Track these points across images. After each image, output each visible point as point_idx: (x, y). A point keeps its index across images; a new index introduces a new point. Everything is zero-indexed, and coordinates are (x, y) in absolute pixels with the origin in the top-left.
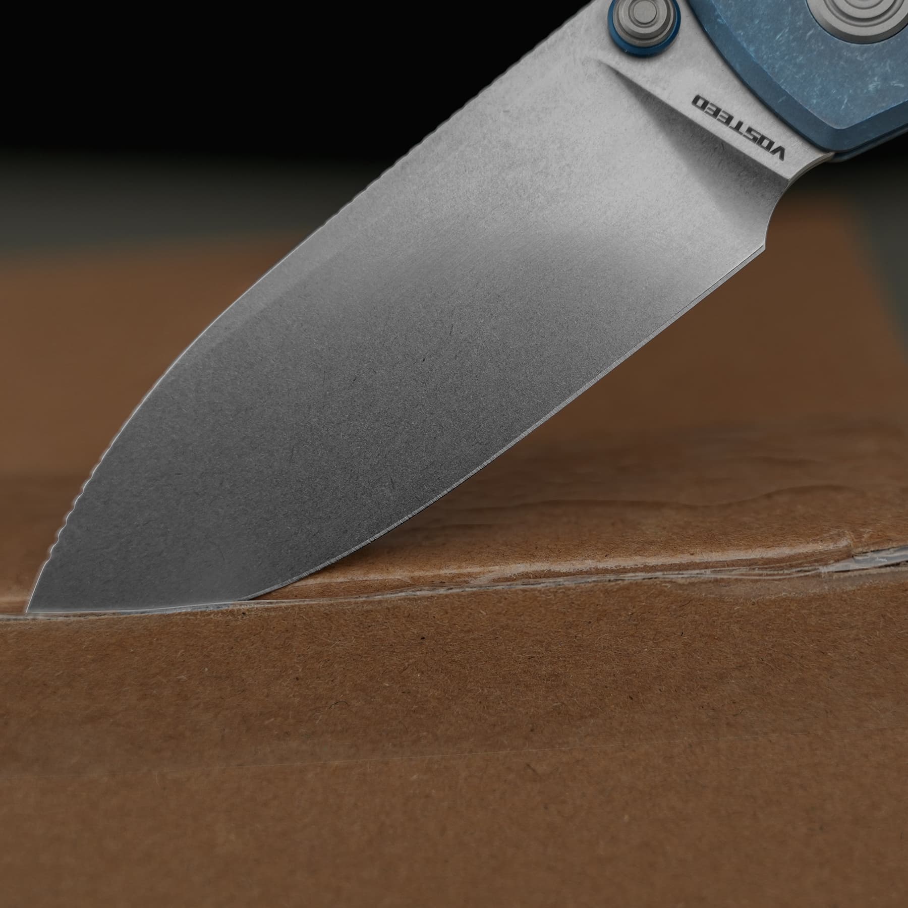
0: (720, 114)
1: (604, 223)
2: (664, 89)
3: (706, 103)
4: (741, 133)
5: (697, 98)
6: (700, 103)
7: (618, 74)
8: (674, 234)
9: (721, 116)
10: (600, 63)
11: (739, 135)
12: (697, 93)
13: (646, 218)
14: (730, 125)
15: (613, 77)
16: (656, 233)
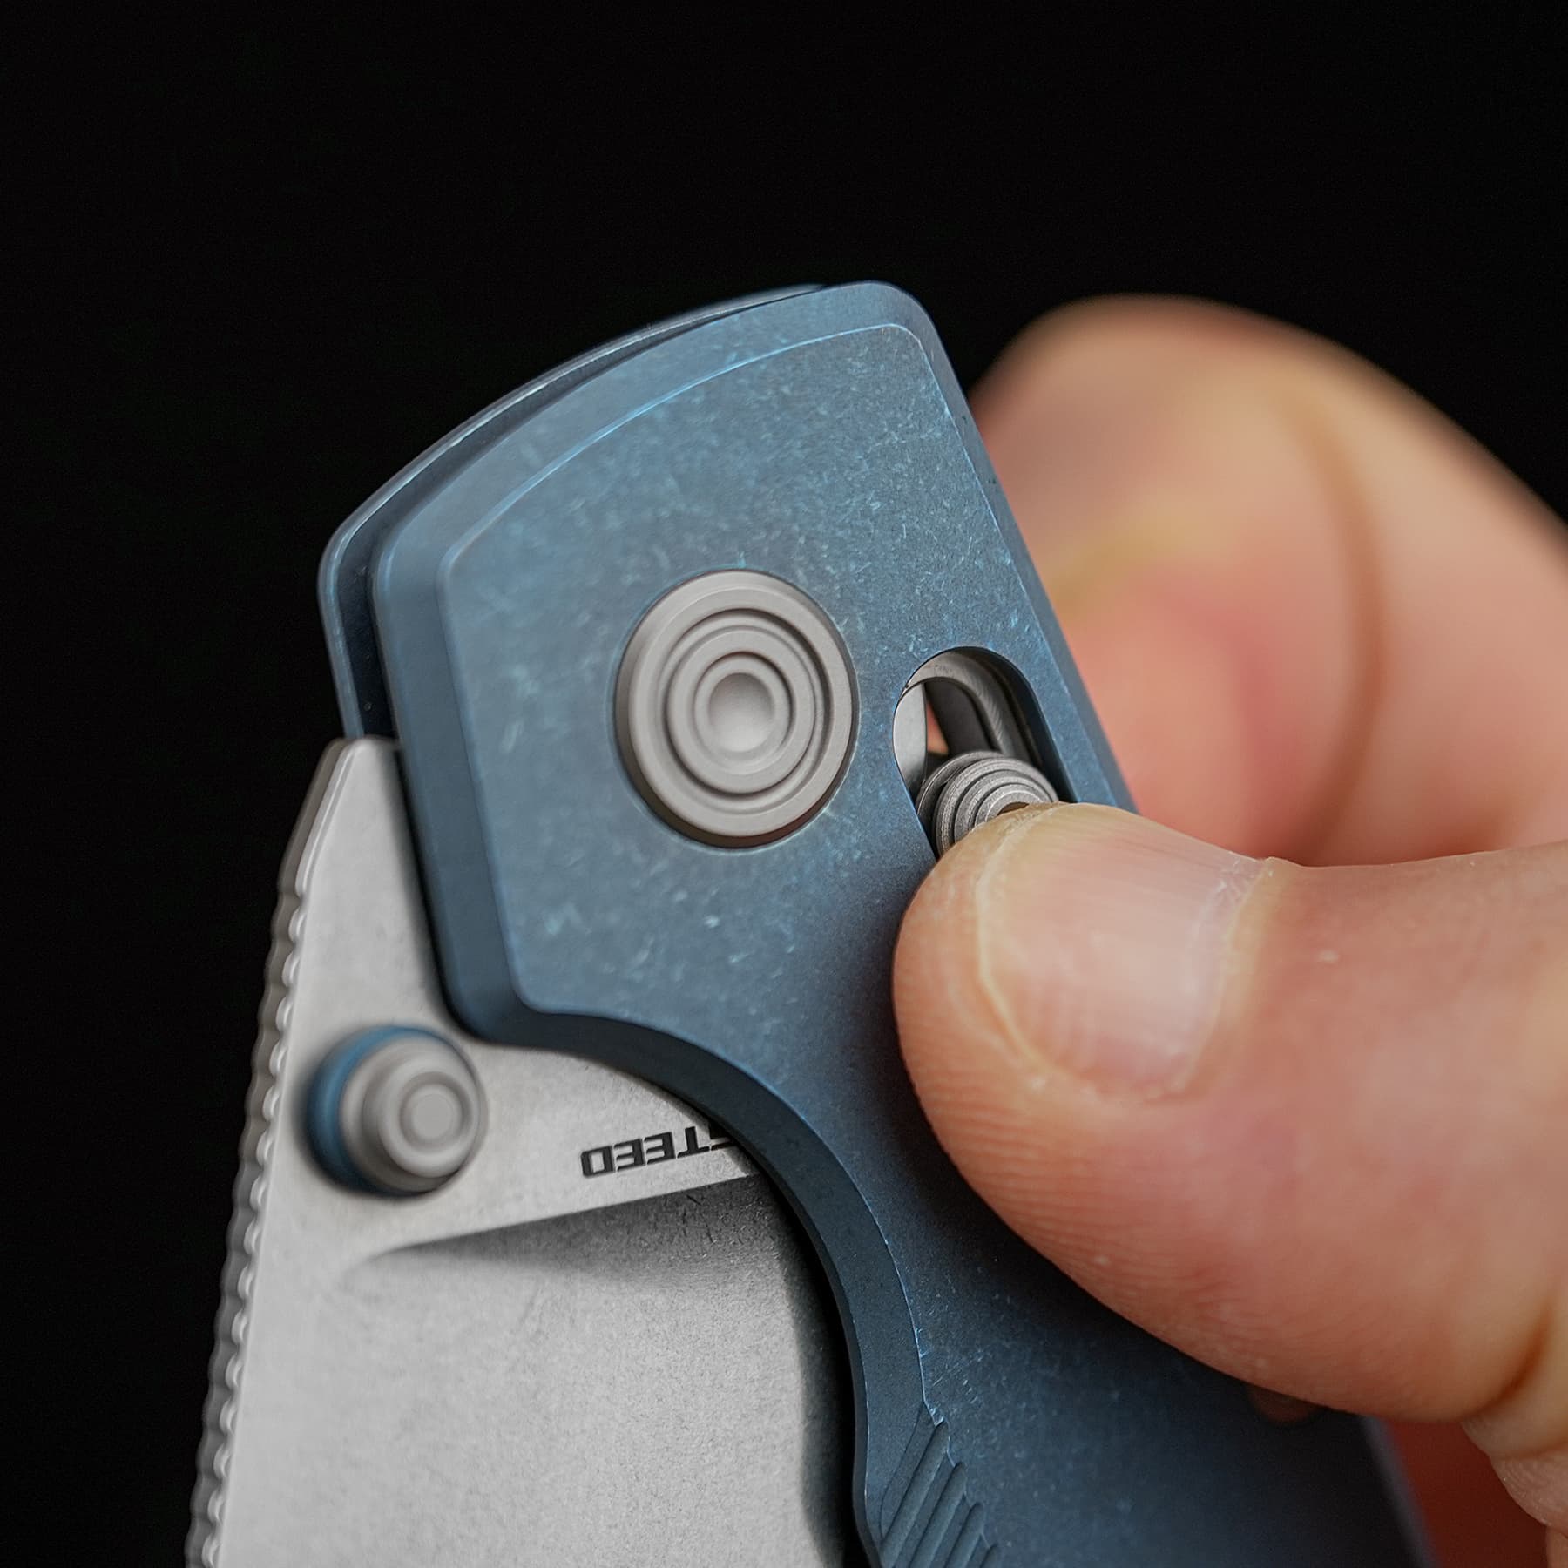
0: (645, 1150)
1: (610, 1527)
2: (519, 1198)
3: (606, 1152)
4: (706, 1149)
5: (586, 1157)
6: (597, 1162)
7: (420, 1248)
8: (732, 1428)
9: (650, 1150)
10: (375, 1260)
11: (705, 1154)
12: (578, 1151)
13: (667, 1448)
14: (677, 1153)
15: (415, 1261)
16: (705, 1458)
